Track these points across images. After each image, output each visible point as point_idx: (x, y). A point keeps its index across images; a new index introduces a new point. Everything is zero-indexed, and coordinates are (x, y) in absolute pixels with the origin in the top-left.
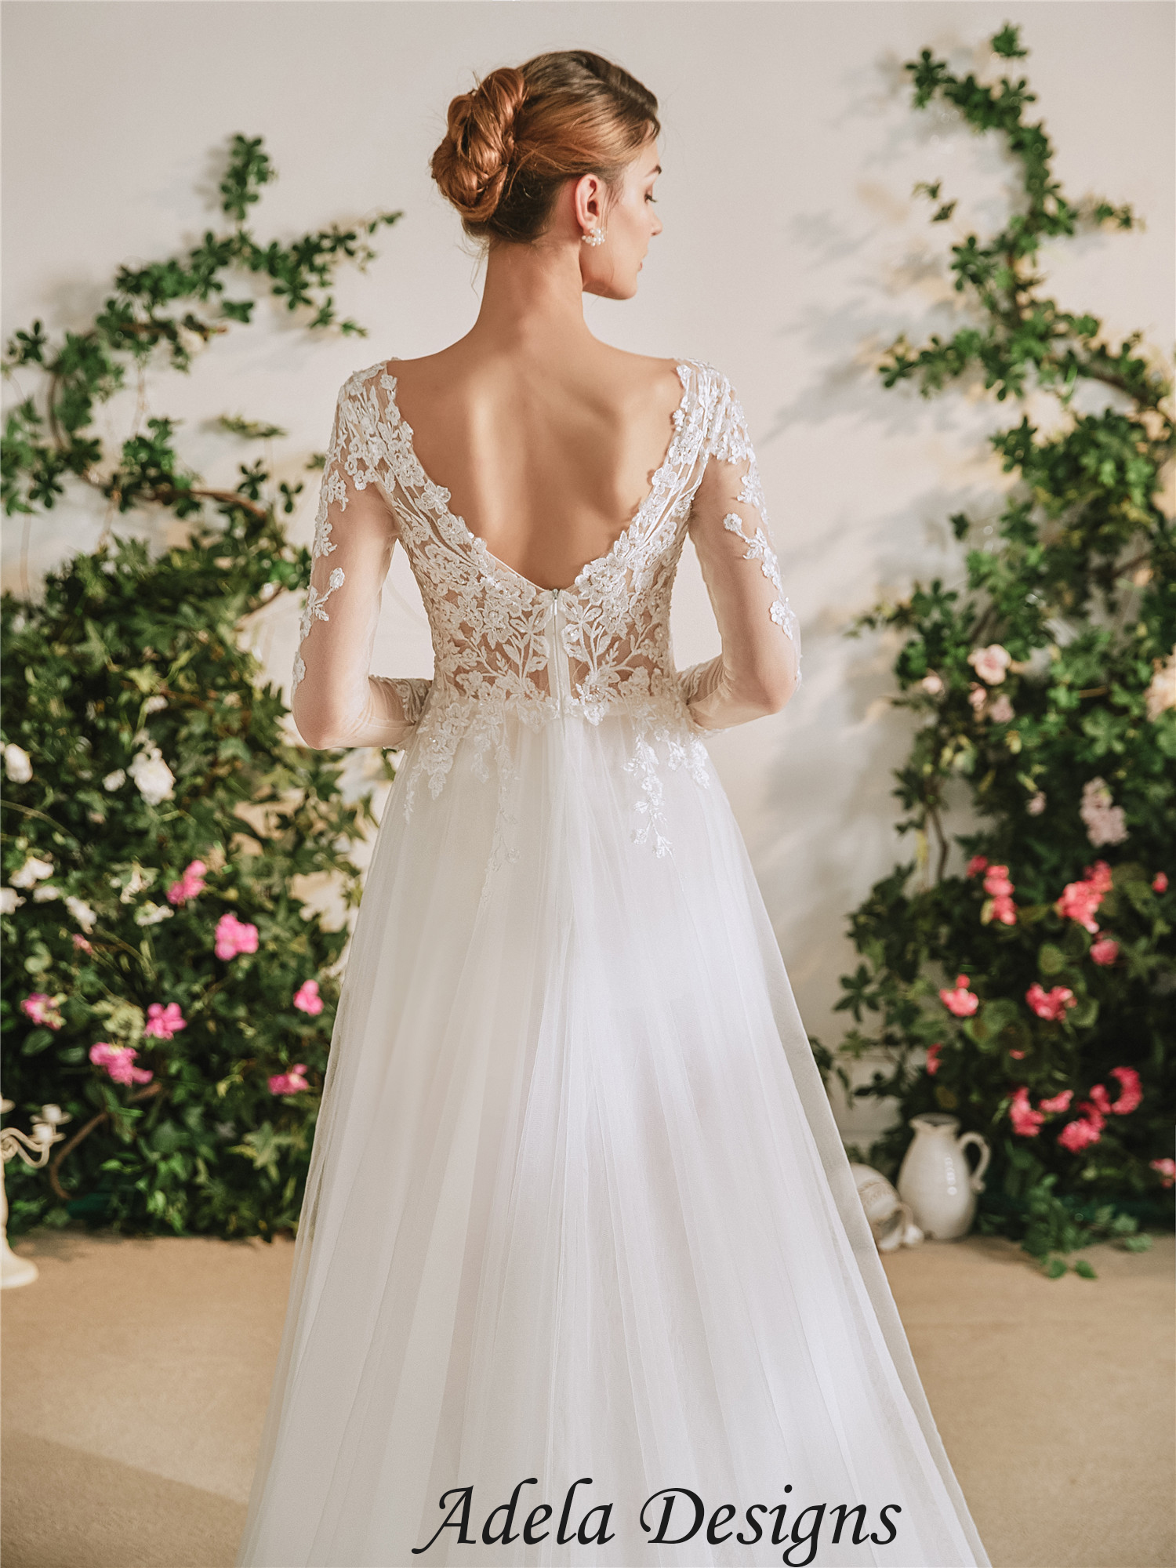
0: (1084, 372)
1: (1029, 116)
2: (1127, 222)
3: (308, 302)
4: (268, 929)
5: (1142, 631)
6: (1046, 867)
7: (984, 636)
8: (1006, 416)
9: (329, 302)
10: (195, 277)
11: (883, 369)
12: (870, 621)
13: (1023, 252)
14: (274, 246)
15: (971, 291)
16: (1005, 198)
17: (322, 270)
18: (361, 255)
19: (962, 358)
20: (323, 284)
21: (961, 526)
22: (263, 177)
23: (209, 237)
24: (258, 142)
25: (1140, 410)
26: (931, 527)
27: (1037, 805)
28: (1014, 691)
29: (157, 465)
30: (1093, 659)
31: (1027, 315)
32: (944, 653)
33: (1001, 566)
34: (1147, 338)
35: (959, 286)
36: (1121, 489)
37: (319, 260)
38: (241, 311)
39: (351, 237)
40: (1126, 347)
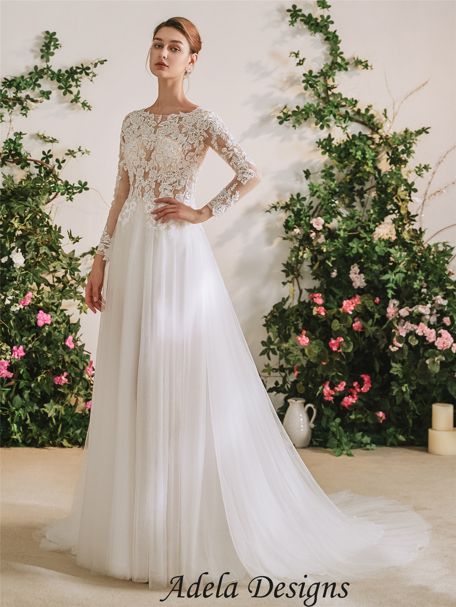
0: (351, 119)
1: (331, 28)
2: (366, 66)
3: (71, 92)
4: (54, 317)
5: (372, 212)
6: (338, 297)
7: (316, 215)
8: (323, 134)
9: (79, 92)
10: (31, 82)
11: (279, 117)
12: (275, 207)
13: (329, 77)
14: (60, 71)
15: (310, 91)
16: (323, 57)
17: (77, 80)
18: (91, 75)
19: (307, 114)
20: (77, 86)
21: (307, 174)
22: (56, 47)
23: (36, 67)
24: (54, 34)
25: (372, 134)
26: (297, 175)
27: (334, 274)
28: (326, 234)
29: (16, 149)
30: (354, 222)
31: (331, 99)
32: (302, 219)
33: (322, 188)
34: (373, 107)
35: (306, 89)
36: (364, 161)
37: (76, 77)
38: (46, 95)
39: (88, 68)
40: (367, 110)
